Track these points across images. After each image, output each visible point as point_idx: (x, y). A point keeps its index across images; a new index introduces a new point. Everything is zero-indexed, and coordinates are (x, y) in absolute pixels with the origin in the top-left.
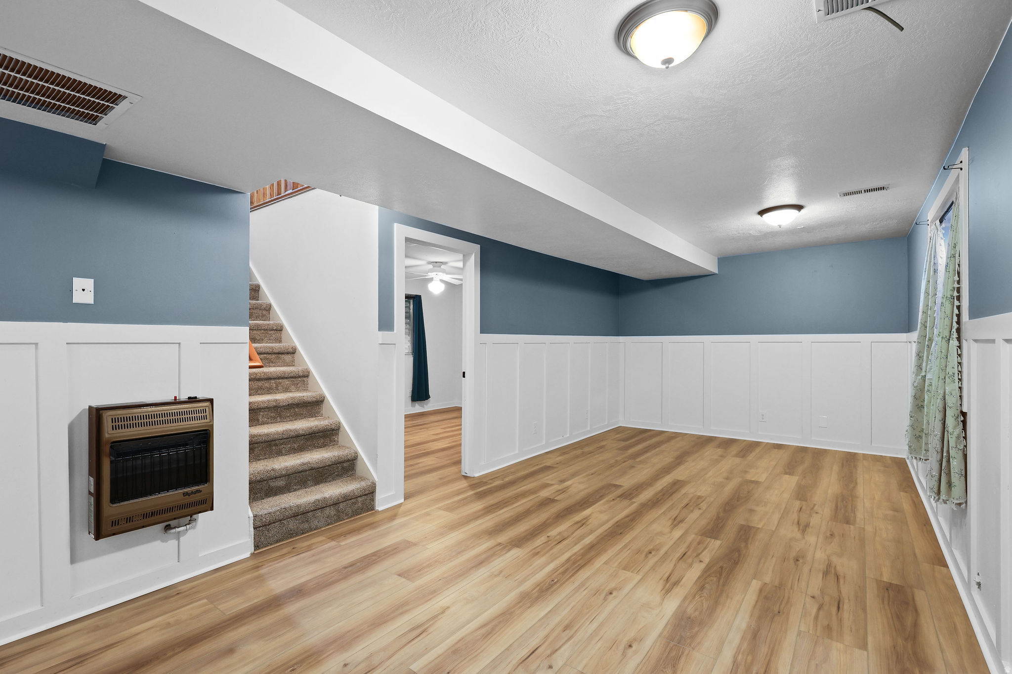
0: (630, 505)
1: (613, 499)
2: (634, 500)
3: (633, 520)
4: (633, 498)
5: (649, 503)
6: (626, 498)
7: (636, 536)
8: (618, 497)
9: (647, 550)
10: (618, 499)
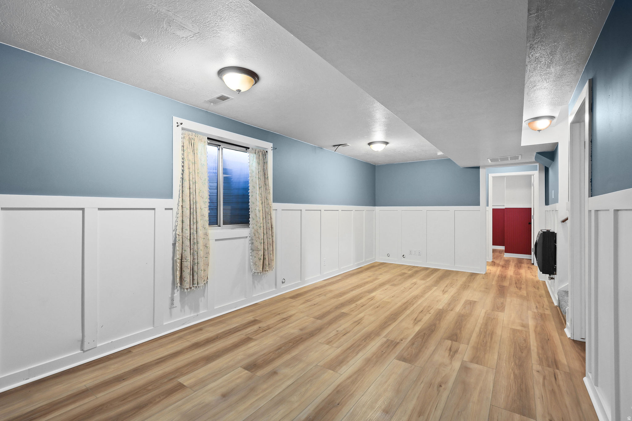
0: (388, 334)
1: (402, 340)
2: (385, 339)
3: (385, 323)
4: (386, 342)
5: (373, 336)
6: (392, 341)
7: (383, 315)
8: (398, 343)
9: (379, 308)
10: (398, 341)
